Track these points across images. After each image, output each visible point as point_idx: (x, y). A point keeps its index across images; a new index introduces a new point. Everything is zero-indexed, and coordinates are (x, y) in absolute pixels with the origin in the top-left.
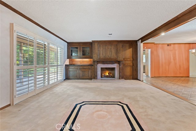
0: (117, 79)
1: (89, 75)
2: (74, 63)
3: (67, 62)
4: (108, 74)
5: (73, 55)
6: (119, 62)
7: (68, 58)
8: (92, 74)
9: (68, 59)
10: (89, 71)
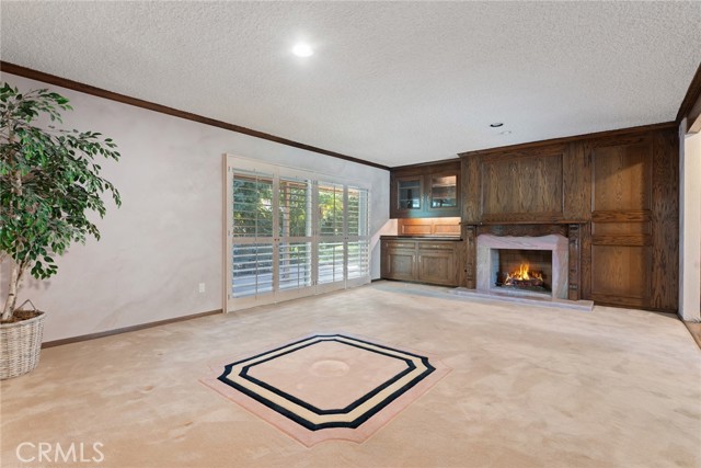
0: (560, 298)
1: (447, 272)
2: (412, 230)
3: (391, 228)
4: (526, 276)
5: (414, 206)
6: (566, 229)
7: (391, 217)
8: (458, 271)
9: (396, 220)
10: (447, 258)
